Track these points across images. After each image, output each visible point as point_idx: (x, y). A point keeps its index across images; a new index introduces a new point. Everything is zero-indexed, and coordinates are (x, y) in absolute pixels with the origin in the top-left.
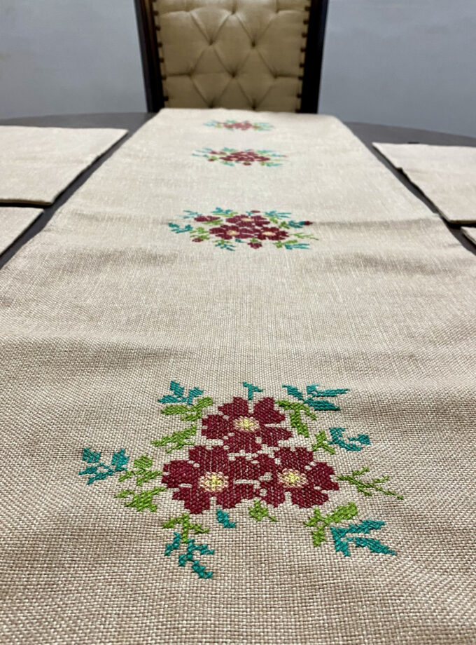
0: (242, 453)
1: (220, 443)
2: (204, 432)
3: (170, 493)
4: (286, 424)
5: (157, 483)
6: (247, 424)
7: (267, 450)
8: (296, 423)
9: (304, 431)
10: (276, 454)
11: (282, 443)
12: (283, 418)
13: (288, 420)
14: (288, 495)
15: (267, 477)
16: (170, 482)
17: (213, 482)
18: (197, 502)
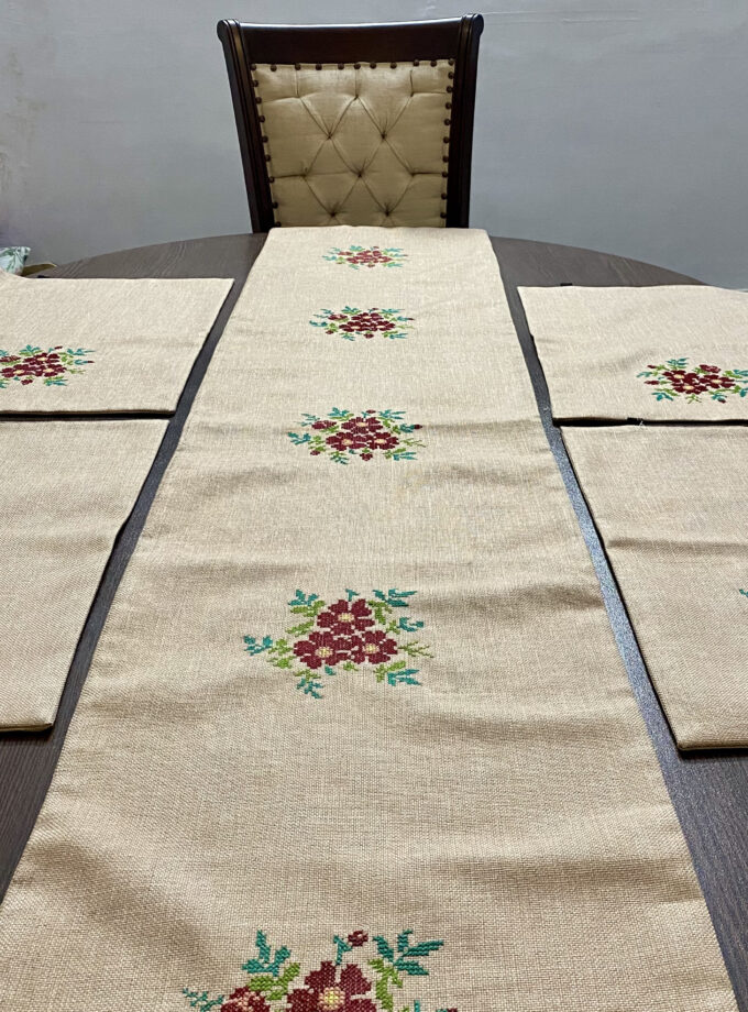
0: (342, 635)
1: (328, 630)
2: (318, 624)
3: (299, 659)
4: (372, 616)
5: (291, 654)
6: (346, 617)
7: (358, 633)
8: (378, 615)
9: (383, 620)
10: (363, 635)
11: (367, 629)
12: (370, 612)
13: (373, 614)
14: (367, 658)
15: (356, 648)
16: (298, 653)
17: (324, 652)
18: (314, 663)
